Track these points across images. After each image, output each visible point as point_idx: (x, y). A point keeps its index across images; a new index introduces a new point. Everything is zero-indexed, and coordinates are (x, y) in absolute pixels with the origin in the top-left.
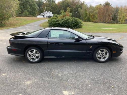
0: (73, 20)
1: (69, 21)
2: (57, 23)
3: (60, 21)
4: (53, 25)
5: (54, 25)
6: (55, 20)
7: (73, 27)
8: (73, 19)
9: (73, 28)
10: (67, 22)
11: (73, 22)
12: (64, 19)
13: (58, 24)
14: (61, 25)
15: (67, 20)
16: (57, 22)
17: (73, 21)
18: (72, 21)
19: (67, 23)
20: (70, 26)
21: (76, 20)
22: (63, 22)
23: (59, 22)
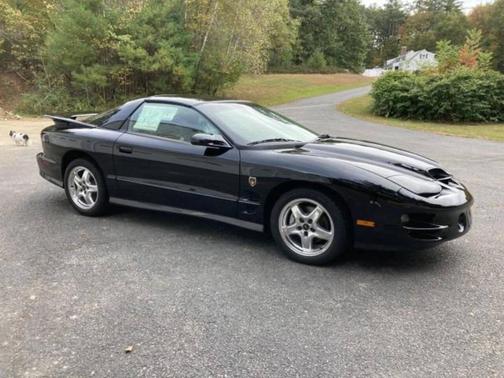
0: (486, 83)
1: (464, 86)
2: (406, 94)
3: (420, 86)
4: (387, 102)
5: (391, 103)
6: (396, 83)
7: (482, 114)
8: (488, 78)
9: (480, 121)
10: (453, 91)
11: (481, 93)
12: (441, 79)
13: (410, 99)
14: (420, 104)
15: (453, 81)
16: (407, 91)
17: (481, 87)
18: (475, 88)
19: (450, 97)
20: (464, 109)
21: (499, 83)
22: (432, 91)
23: (414, 91)
